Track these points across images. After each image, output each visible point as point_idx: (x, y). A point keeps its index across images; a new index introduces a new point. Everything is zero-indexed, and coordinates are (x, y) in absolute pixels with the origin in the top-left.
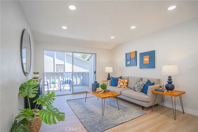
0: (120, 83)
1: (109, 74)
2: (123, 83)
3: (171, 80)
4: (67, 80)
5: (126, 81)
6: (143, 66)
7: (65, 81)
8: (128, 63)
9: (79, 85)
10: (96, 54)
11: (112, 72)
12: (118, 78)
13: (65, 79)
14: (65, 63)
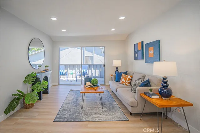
0: (122, 79)
1: (117, 67)
2: (125, 79)
6: (148, 60)
8: (136, 55)
10: (105, 47)
12: (122, 73)
14: (93, 54)
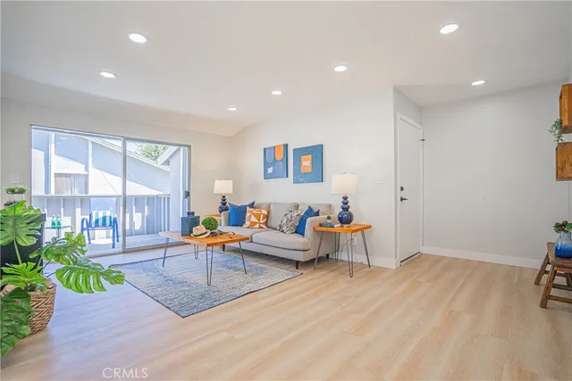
0: (250, 217)
1: (224, 197)
2: (258, 217)
3: (346, 203)
4: (104, 218)
5: (265, 212)
6: (300, 178)
7: (97, 221)
8: (270, 170)
9: (138, 233)
10: (189, 147)
11: (231, 192)
12: (245, 207)
13: (97, 214)
14: (87, 169)
